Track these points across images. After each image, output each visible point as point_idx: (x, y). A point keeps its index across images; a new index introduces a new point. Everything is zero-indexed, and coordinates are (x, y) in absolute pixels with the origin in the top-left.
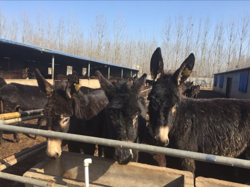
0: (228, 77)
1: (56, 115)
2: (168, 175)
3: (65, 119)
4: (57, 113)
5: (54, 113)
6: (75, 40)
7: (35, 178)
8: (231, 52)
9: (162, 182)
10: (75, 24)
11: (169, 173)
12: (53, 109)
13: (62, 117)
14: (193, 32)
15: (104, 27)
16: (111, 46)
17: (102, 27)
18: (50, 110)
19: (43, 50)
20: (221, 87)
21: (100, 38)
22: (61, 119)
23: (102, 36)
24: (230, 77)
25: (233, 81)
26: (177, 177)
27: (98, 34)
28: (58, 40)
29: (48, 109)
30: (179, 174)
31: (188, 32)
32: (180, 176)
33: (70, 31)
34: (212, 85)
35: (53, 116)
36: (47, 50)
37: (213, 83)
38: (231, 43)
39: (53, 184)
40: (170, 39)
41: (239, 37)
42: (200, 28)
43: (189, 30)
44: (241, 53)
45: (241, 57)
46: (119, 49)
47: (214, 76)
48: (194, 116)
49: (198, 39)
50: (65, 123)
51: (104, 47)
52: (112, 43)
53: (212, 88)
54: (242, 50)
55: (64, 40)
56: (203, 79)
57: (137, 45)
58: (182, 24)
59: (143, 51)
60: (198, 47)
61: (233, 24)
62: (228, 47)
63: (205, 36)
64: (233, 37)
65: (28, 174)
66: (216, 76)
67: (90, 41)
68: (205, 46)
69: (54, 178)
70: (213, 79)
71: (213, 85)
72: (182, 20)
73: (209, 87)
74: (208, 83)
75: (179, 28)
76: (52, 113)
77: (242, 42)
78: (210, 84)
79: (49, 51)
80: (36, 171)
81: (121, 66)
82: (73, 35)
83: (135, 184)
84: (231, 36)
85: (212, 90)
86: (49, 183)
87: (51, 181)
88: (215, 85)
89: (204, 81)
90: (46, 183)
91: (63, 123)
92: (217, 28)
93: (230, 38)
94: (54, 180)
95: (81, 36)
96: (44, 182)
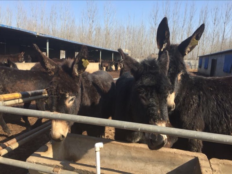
0: (213, 59)
1: (61, 94)
2: (180, 157)
3: (71, 98)
4: (62, 91)
5: (59, 92)
6: (67, 25)
7: (40, 164)
8: (215, 35)
9: (174, 164)
10: (67, 10)
11: (181, 155)
12: (58, 87)
13: (67, 96)
14: (179, 17)
15: (94, 12)
16: (101, 31)
17: (93, 13)
18: (55, 88)
19: (38, 34)
20: (206, 68)
21: (91, 24)
22: (66, 98)
23: (93, 21)
24: (215, 59)
25: (218, 62)
26: (190, 159)
27: (89, 19)
28: (51, 25)
29: (53, 88)
30: (192, 156)
31: (175, 16)
32: (194, 158)
33: (62, 17)
34: (196, 67)
35: (58, 95)
36: (41, 35)
37: (198, 65)
38: (215, 27)
39: (60, 170)
40: (157, 24)
41: (222, 21)
42: (185, 13)
43: (175, 14)
44: (224, 36)
45: (224, 40)
46: (109, 34)
47: (199, 58)
48: (202, 93)
49: (184, 23)
50: (71, 102)
51: (95, 32)
52: (103, 28)
53: (196, 69)
54: (225, 33)
55: (56, 26)
56: (189, 61)
57: (126, 29)
58: (169, 9)
59: (132, 36)
60: (184, 31)
61: (217, 9)
62: (212, 31)
63: (191, 20)
64: (217, 21)
65: (31, 159)
66: (201, 58)
67: (81, 26)
68: (191, 30)
69: (61, 163)
70: (198, 62)
71: (198, 67)
72: (169, 5)
73: (194, 69)
74: (193, 65)
75: (166, 13)
76: (57, 91)
77: (225, 26)
78: (195, 66)
79: (44, 35)
80: (39, 156)
81: (111, 49)
82: (65, 21)
83: (145, 166)
84: (215, 20)
85: (197, 71)
86: (56, 169)
87: (57, 167)
88: (200, 66)
89: (189, 63)
90: (52, 169)
91: (69, 102)
92: (202, 12)
93: (214, 22)
94: (61, 165)
95: (73, 21)
96: (50, 168)
